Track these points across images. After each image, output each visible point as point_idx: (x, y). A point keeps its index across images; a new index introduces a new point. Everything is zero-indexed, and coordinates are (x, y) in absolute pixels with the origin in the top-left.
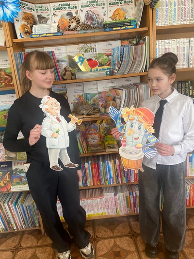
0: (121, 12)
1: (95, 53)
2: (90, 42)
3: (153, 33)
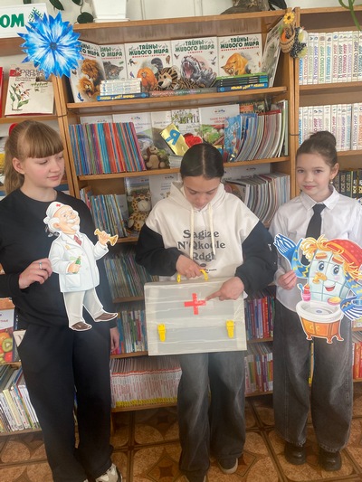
0: (241, 60)
1: (197, 124)
2: (190, 106)
3: (294, 96)
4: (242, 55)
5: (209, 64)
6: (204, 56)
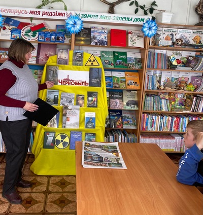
0: (199, 38)
1: (181, 56)
4: (199, 36)
5: (188, 38)
6: (187, 35)
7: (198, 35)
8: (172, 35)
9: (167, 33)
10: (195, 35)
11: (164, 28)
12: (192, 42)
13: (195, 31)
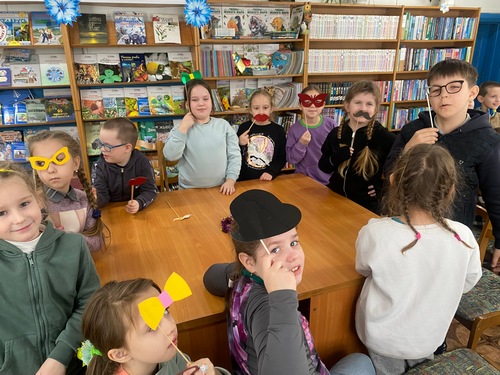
0: (279, 20)
1: (256, 53)
2: (254, 43)
4: (280, 18)
5: (264, 21)
6: (262, 17)
7: (279, 16)
8: (238, 18)
9: (229, 16)
10: (274, 16)
11: (224, 8)
12: (270, 29)
13: (273, 10)
